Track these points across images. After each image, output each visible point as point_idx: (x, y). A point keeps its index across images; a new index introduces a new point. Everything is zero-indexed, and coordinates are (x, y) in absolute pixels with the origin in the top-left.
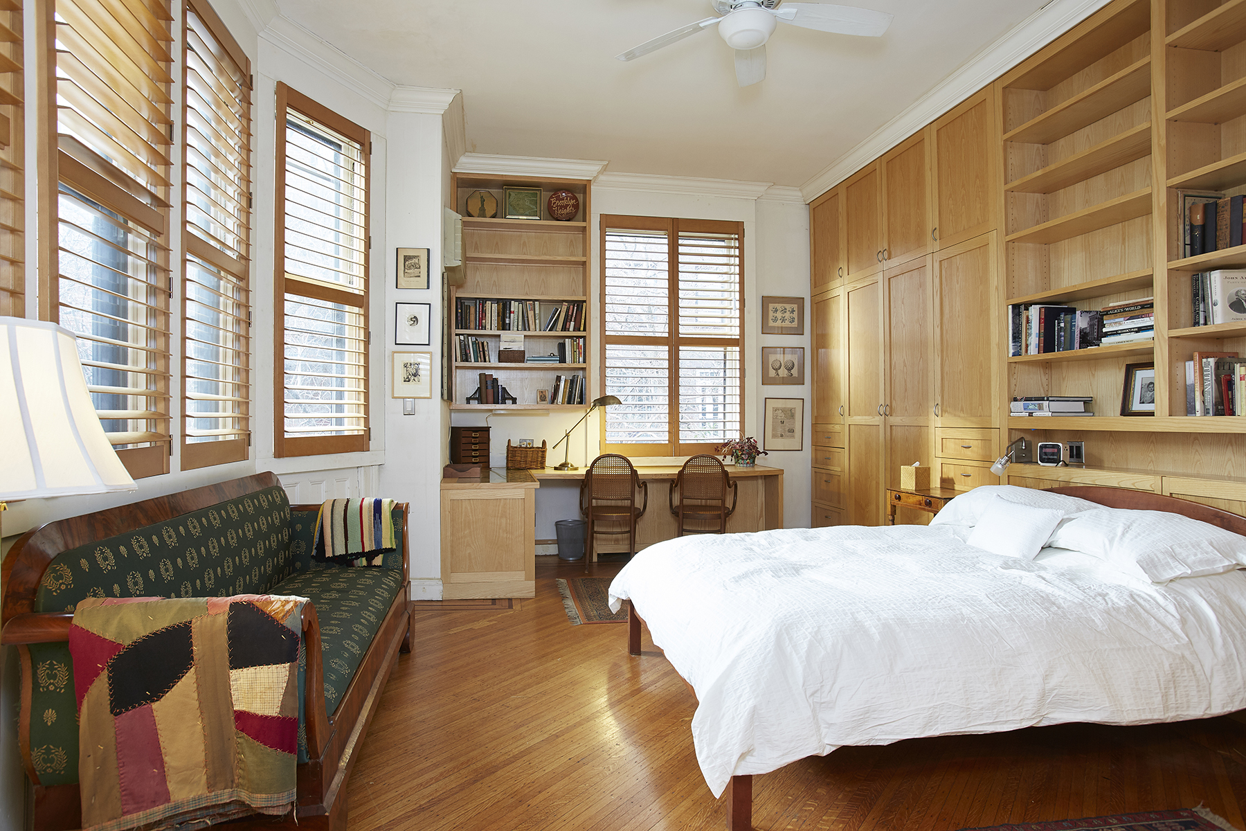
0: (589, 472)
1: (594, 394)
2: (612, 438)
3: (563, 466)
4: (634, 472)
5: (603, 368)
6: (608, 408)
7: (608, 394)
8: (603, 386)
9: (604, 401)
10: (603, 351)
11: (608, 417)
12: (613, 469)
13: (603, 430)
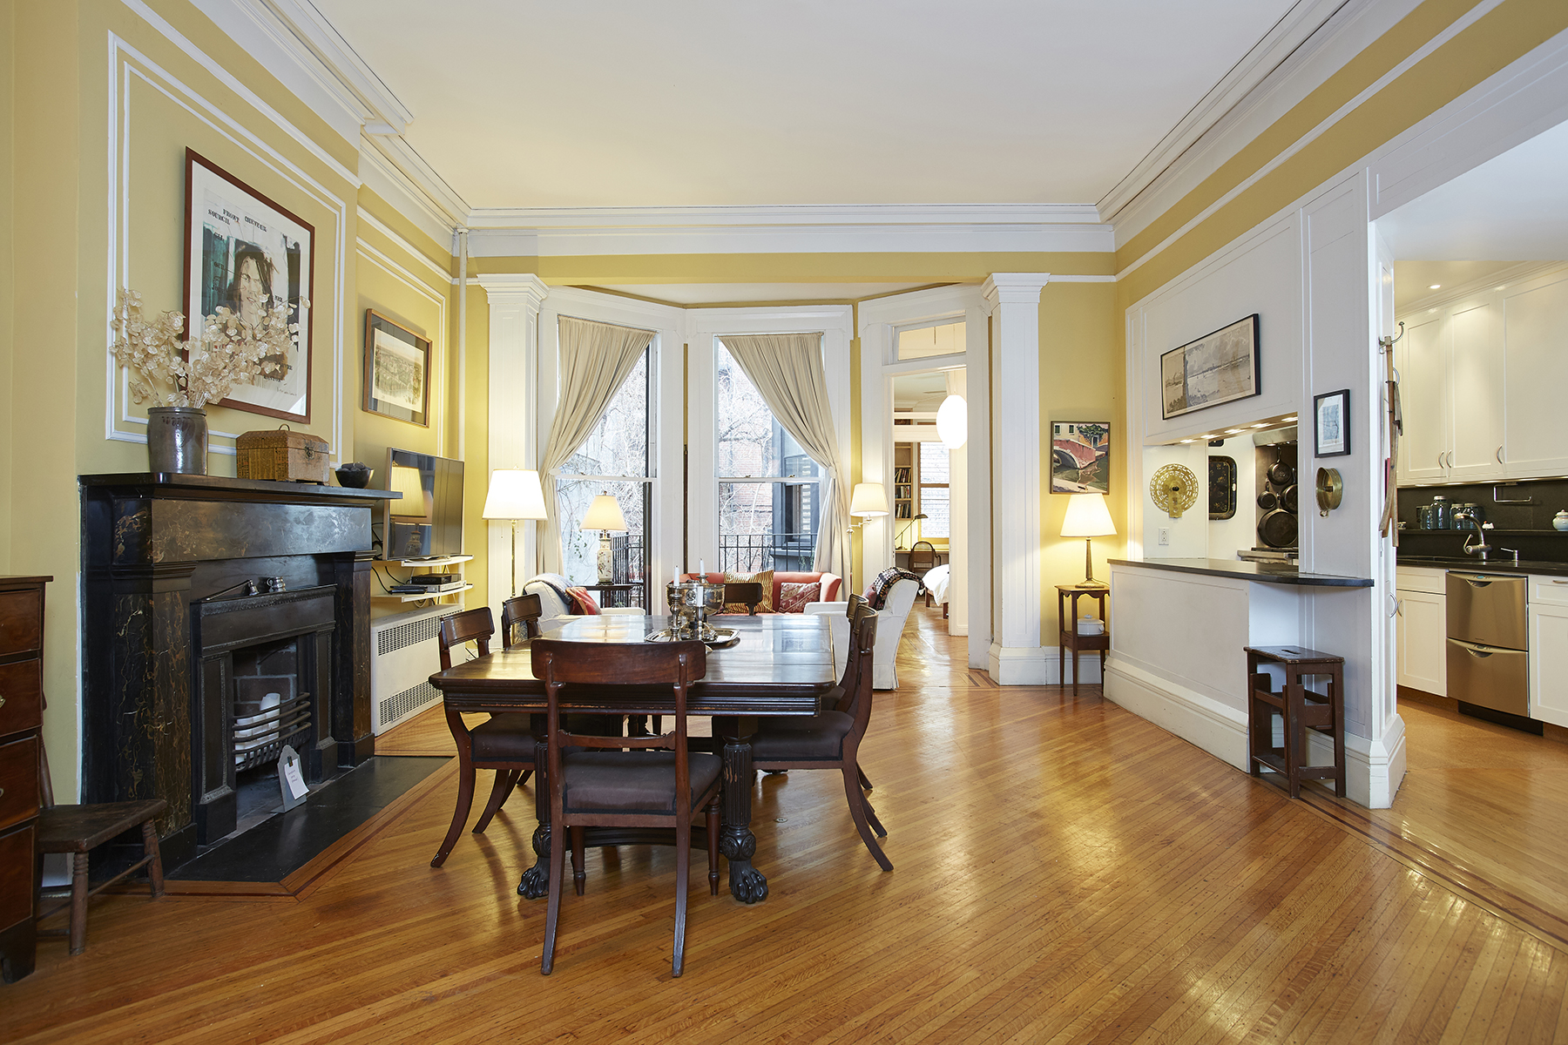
0: (912, 550)
1: (915, 513)
2: (923, 536)
3: (900, 548)
4: (933, 550)
5: (919, 500)
6: (923, 520)
7: (922, 513)
8: (919, 509)
9: (919, 517)
10: (919, 491)
11: (922, 524)
12: (924, 548)
13: (920, 531)
